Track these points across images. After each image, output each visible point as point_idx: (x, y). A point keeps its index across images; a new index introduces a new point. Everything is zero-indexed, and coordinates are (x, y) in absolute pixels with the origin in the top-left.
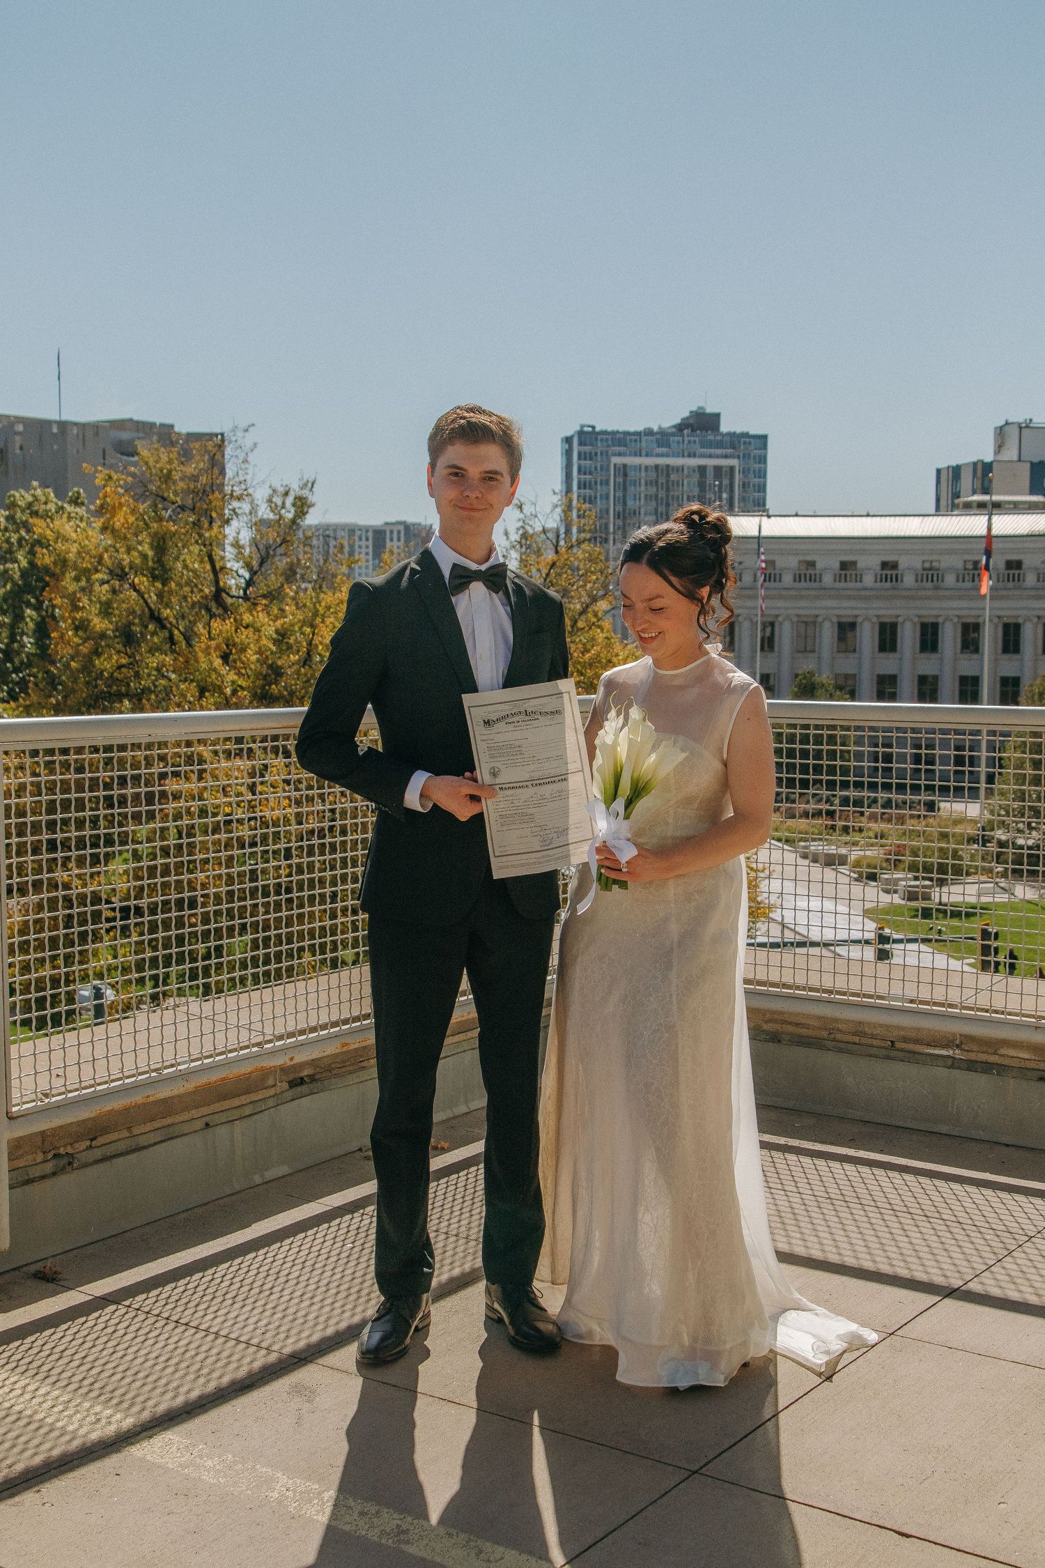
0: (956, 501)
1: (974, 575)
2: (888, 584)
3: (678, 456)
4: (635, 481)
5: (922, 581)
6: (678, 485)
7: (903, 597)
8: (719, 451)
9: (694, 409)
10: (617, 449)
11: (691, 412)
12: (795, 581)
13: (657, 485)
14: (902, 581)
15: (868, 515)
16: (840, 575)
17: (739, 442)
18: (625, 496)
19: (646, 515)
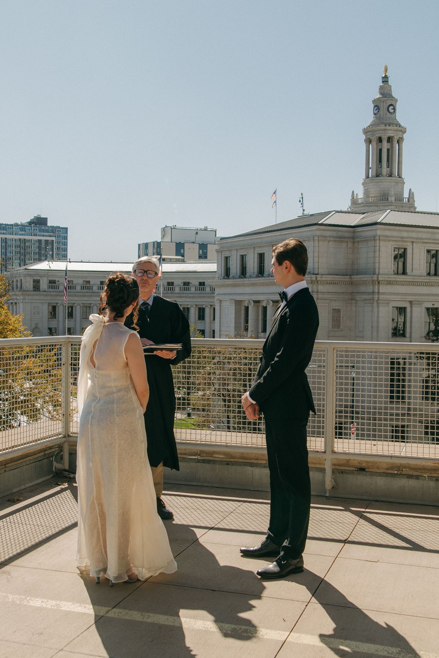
3: (29, 235)
4: (10, 245)
6: (29, 248)
8: (47, 234)
9: (36, 216)
10: (2, 231)
12: (81, 289)
13: (20, 247)
15: (111, 263)
16: (100, 287)
17: (56, 230)
18: (6, 252)
19: (15, 260)
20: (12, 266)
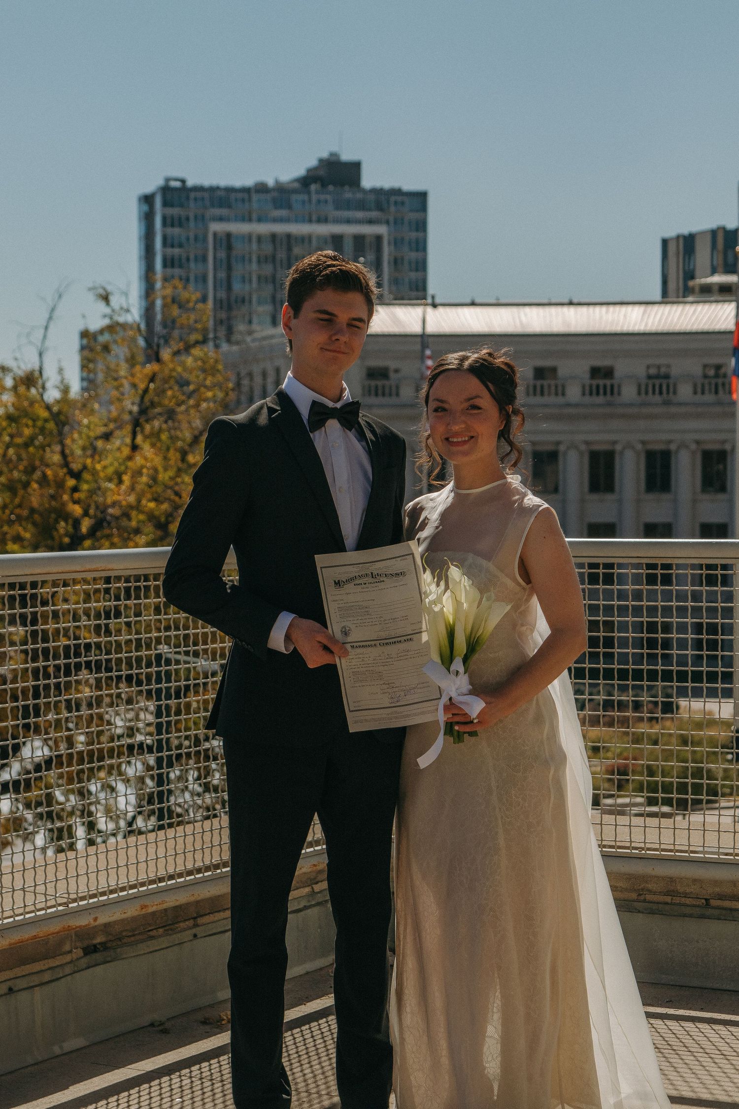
0: (691, 283)
1: (716, 385)
2: (600, 399)
3: (303, 221)
4: (244, 257)
5: (647, 393)
7: (623, 416)
8: (360, 215)
9: (325, 155)
10: (217, 212)
11: (321, 161)
13: (274, 262)
14: (619, 394)
15: (571, 303)
17: (388, 202)
18: (229, 278)
19: (259, 303)
20: (250, 322)
